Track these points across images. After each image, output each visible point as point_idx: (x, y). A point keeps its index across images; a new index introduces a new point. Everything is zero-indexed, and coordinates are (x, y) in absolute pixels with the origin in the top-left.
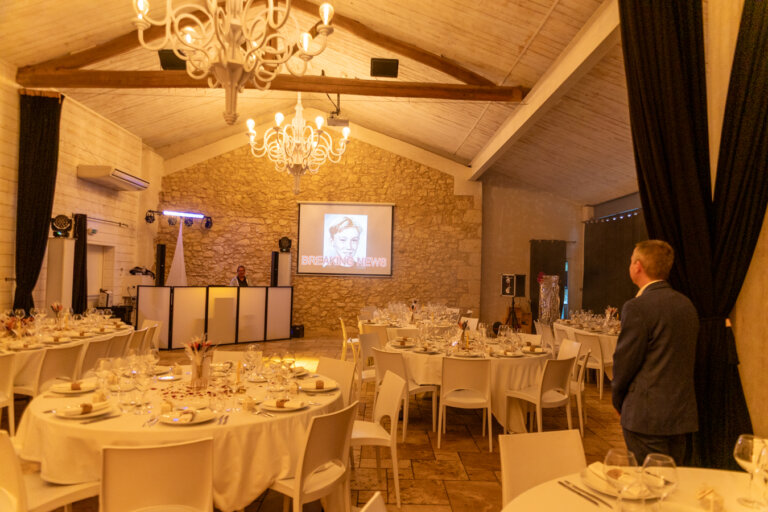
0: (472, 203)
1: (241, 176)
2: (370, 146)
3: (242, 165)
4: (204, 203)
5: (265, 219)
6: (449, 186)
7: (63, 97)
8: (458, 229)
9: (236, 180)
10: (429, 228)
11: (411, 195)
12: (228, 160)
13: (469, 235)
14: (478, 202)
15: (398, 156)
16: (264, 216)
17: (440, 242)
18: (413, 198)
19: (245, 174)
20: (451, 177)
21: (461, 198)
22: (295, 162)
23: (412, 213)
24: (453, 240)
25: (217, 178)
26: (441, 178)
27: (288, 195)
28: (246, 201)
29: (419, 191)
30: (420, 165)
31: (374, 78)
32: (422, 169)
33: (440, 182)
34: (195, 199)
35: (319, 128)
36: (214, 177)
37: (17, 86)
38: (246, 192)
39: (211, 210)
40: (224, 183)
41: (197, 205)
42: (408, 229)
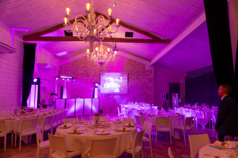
0: (151, 72)
1: (83, 66)
2: (121, 56)
3: (83, 62)
4: (72, 74)
5: (90, 78)
6: (144, 67)
7: (36, 44)
8: (147, 80)
9: (81, 67)
10: (139, 80)
11: (133, 70)
12: (79, 61)
13: (151, 82)
14: (153, 72)
15: (129, 59)
16: (90, 77)
17: (142, 84)
18: (134, 71)
19: (84, 65)
20: (145, 65)
21: (148, 71)
22: (101, 61)
23: (133, 76)
24: (146, 83)
25: (76, 66)
26: (142, 65)
27: (97, 71)
28: (84, 73)
29: (136, 69)
30: (136, 61)
31: (126, 38)
32: (136, 63)
33: (142, 66)
34: (69, 73)
35: (108, 52)
36: (75, 66)
37: (23, 41)
38: (84, 70)
39: (74, 75)
40: (78, 67)
41: (70, 74)
42: (132, 80)
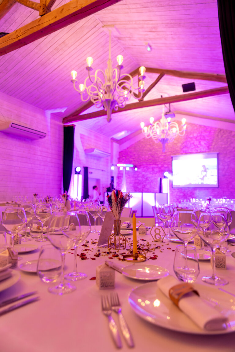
5: (158, 165)
7: (75, 126)
9: (146, 150)
11: (228, 147)
12: (143, 142)
19: (149, 147)
23: (228, 156)
28: (150, 158)
29: (232, 145)
30: (232, 132)
31: (185, 93)
36: (138, 149)
37: (63, 124)
39: (136, 163)
40: (141, 151)
42: (227, 164)
